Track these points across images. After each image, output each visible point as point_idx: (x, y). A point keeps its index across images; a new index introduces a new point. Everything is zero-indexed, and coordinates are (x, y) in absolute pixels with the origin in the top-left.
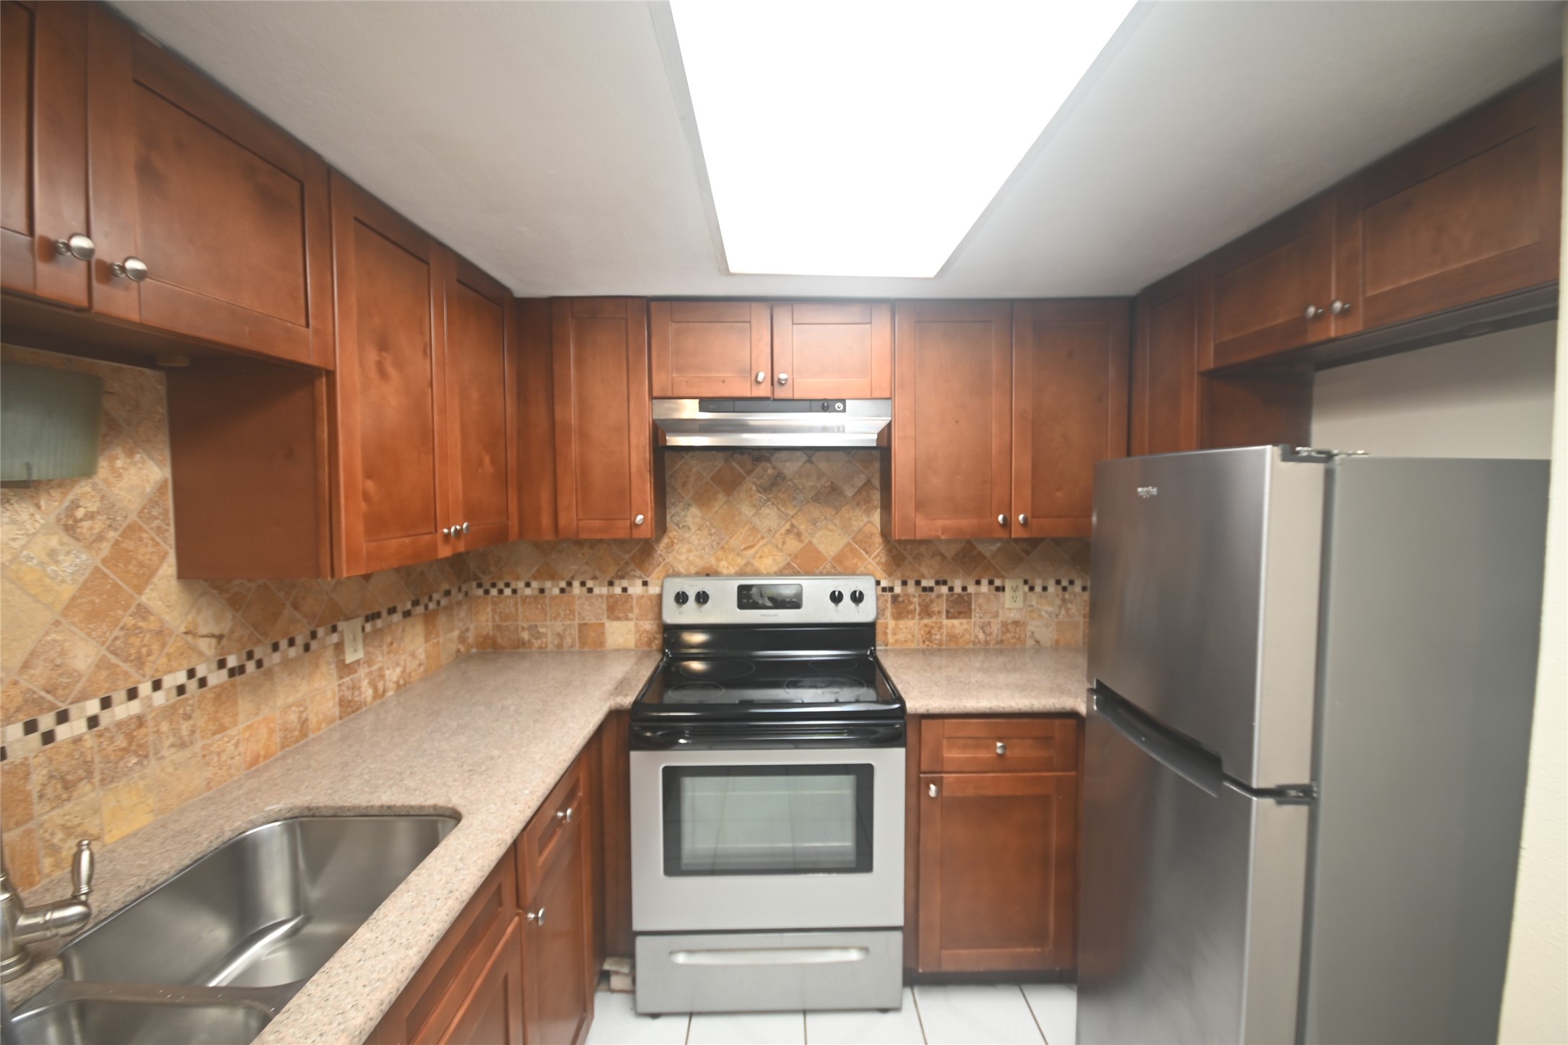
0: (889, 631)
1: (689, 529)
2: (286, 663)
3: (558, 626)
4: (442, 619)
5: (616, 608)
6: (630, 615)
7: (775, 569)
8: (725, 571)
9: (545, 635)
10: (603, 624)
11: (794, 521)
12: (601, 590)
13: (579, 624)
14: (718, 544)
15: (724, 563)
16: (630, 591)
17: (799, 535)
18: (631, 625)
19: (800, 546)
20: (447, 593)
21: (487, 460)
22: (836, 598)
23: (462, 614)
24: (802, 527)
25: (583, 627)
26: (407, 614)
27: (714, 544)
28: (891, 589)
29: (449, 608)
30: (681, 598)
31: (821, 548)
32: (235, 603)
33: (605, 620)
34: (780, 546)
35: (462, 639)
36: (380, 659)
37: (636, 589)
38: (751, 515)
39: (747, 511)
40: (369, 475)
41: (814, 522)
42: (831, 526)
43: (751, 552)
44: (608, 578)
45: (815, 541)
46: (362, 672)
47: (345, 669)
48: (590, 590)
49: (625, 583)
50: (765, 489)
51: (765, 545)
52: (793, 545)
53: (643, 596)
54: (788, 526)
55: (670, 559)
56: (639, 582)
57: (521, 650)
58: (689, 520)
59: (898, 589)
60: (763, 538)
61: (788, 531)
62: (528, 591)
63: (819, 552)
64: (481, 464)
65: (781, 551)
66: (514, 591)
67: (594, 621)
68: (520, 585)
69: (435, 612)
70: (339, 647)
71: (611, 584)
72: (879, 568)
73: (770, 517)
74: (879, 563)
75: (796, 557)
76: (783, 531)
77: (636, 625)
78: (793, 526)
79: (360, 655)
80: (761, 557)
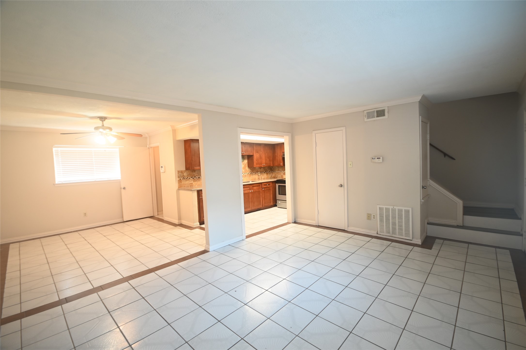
2: (254, 174)
3: (280, 176)
4: (269, 174)
12: (283, 172)
20: (269, 172)
21: (268, 159)
23: (271, 174)
26: (264, 173)
29: (270, 173)
32: (251, 169)
35: (271, 176)
36: (262, 176)
40: (256, 161)
46: (260, 176)
47: (258, 176)
64: (267, 159)
69: (268, 173)
70: (258, 174)
79: (260, 175)
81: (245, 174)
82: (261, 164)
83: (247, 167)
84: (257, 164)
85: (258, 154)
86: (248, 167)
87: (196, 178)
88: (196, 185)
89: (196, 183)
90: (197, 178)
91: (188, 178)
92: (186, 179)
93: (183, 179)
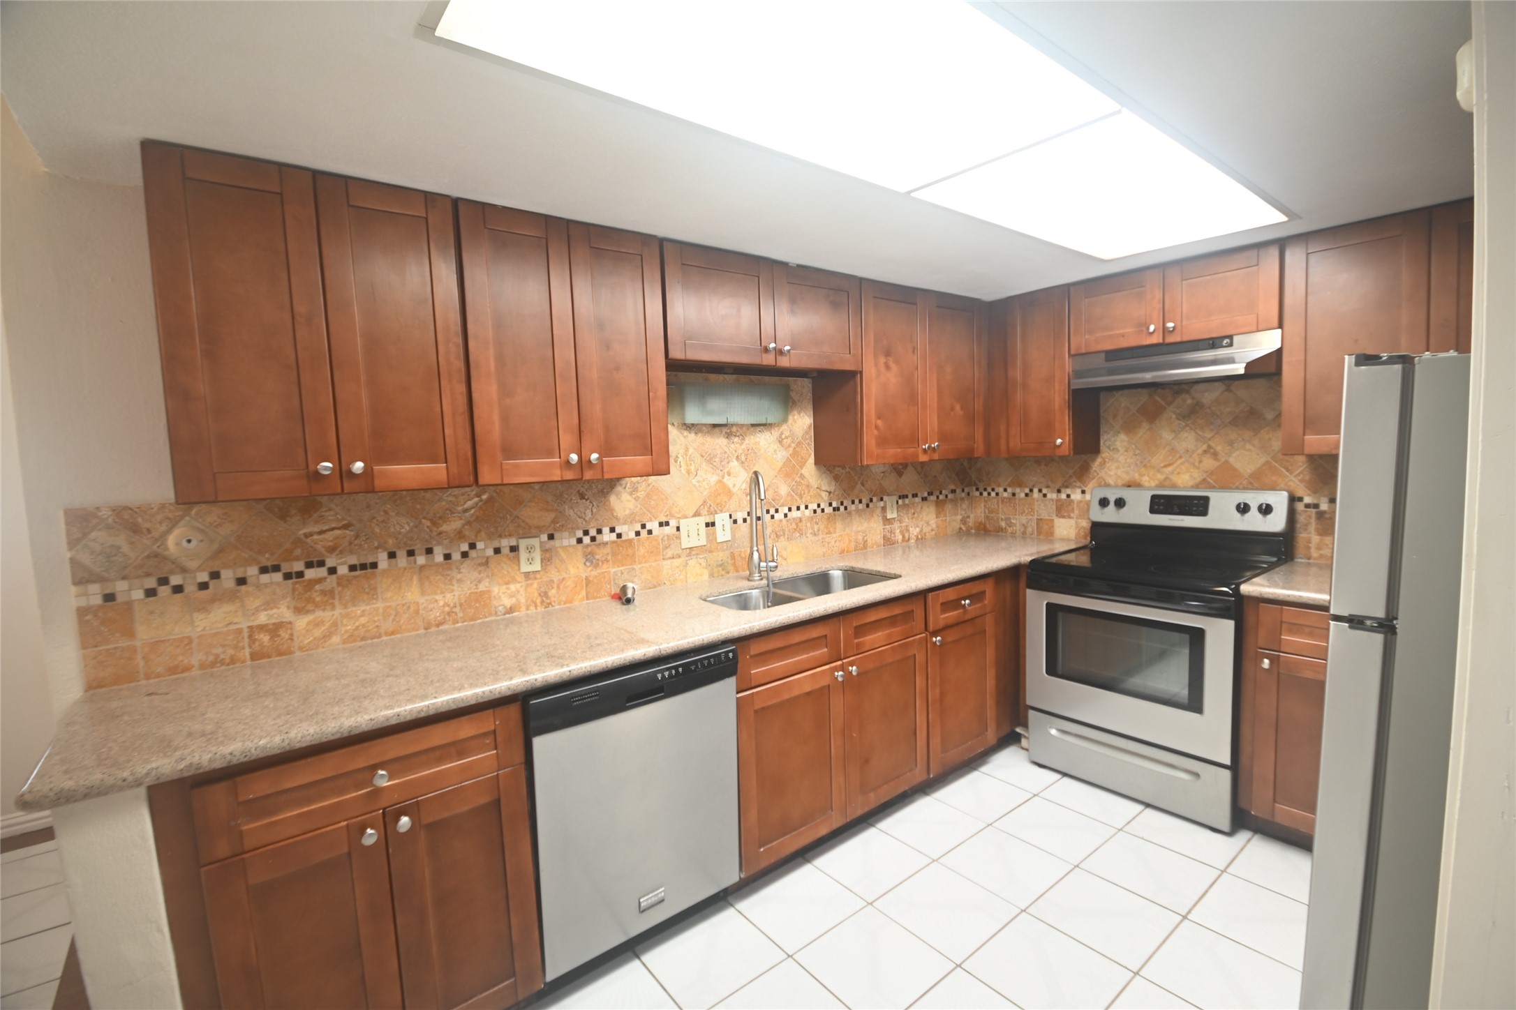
0: (1312, 545)
1: (1118, 451)
2: (857, 510)
3: (1024, 519)
4: (949, 507)
5: (1062, 509)
6: (1072, 515)
7: (1191, 483)
8: (1146, 484)
9: (1015, 525)
10: (1053, 520)
11: (1211, 443)
12: (1052, 496)
13: (1037, 519)
14: (1142, 462)
15: (1146, 478)
16: (1073, 497)
17: (1215, 455)
18: (1072, 522)
19: (1216, 464)
20: (953, 491)
21: (958, 407)
22: (1243, 509)
23: (964, 506)
24: (1219, 448)
25: (1039, 520)
26: (924, 499)
27: (1138, 462)
28: (1316, 506)
29: (954, 501)
30: (1104, 503)
31: (1238, 466)
32: (836, 478)
33: (1054, 517)
34: (1197, 464)
35: (964, 521)
36: (906, 521)
37: (1076, 496)
38: (1170, 438)
39: (1167, 435)
40: (879, 417)
41: (1231, 443)
42: (1248, 446)
43: (1170, 469)
44: (1057, 487)
45: (1232, 460)
46: (896, 525)
47: (887, 521)
48: (1045, 495)
49: (1069, 491)
50: (1183, 417)
51: (1182, 463)
52: (1209, 463)
53: (1081, 502)
54: (1205, 447)
55: (1102, 474)
56: (1079, 491)
57: (1000, 534)
58: (1118, 444)
59: (1324, 506)
60: (1181, 457)
61: (1205, 452)
62: (1005, 495)
63: (1235, 470)
64: (952, 409)
65: (1198, 468)
66: (997, 494)
67: (1047, 517)
68: (1001, 490)
69: (944, 502)
70: (884, 509)
71: (1059, 491)
72: (1302, 486)
73: (1188, 440)
74: (1301, 481)
75: (1212, 473)
76: (1200, 451)
77: (1076, 522)
78: (1209, 447)
79: (895, 515)
80: (1178, 473)
81: (795, 514)
82: (914, 440)
83: (812, 460)
84: (882, 441)
85: (893, 366)
86: (818, 461)
87: (332, 571)
88: (336, 639)
89: (326, 615)
90: (343, 570)
91: (228, 577)
92: (190, 588)
93: (151, 593)
